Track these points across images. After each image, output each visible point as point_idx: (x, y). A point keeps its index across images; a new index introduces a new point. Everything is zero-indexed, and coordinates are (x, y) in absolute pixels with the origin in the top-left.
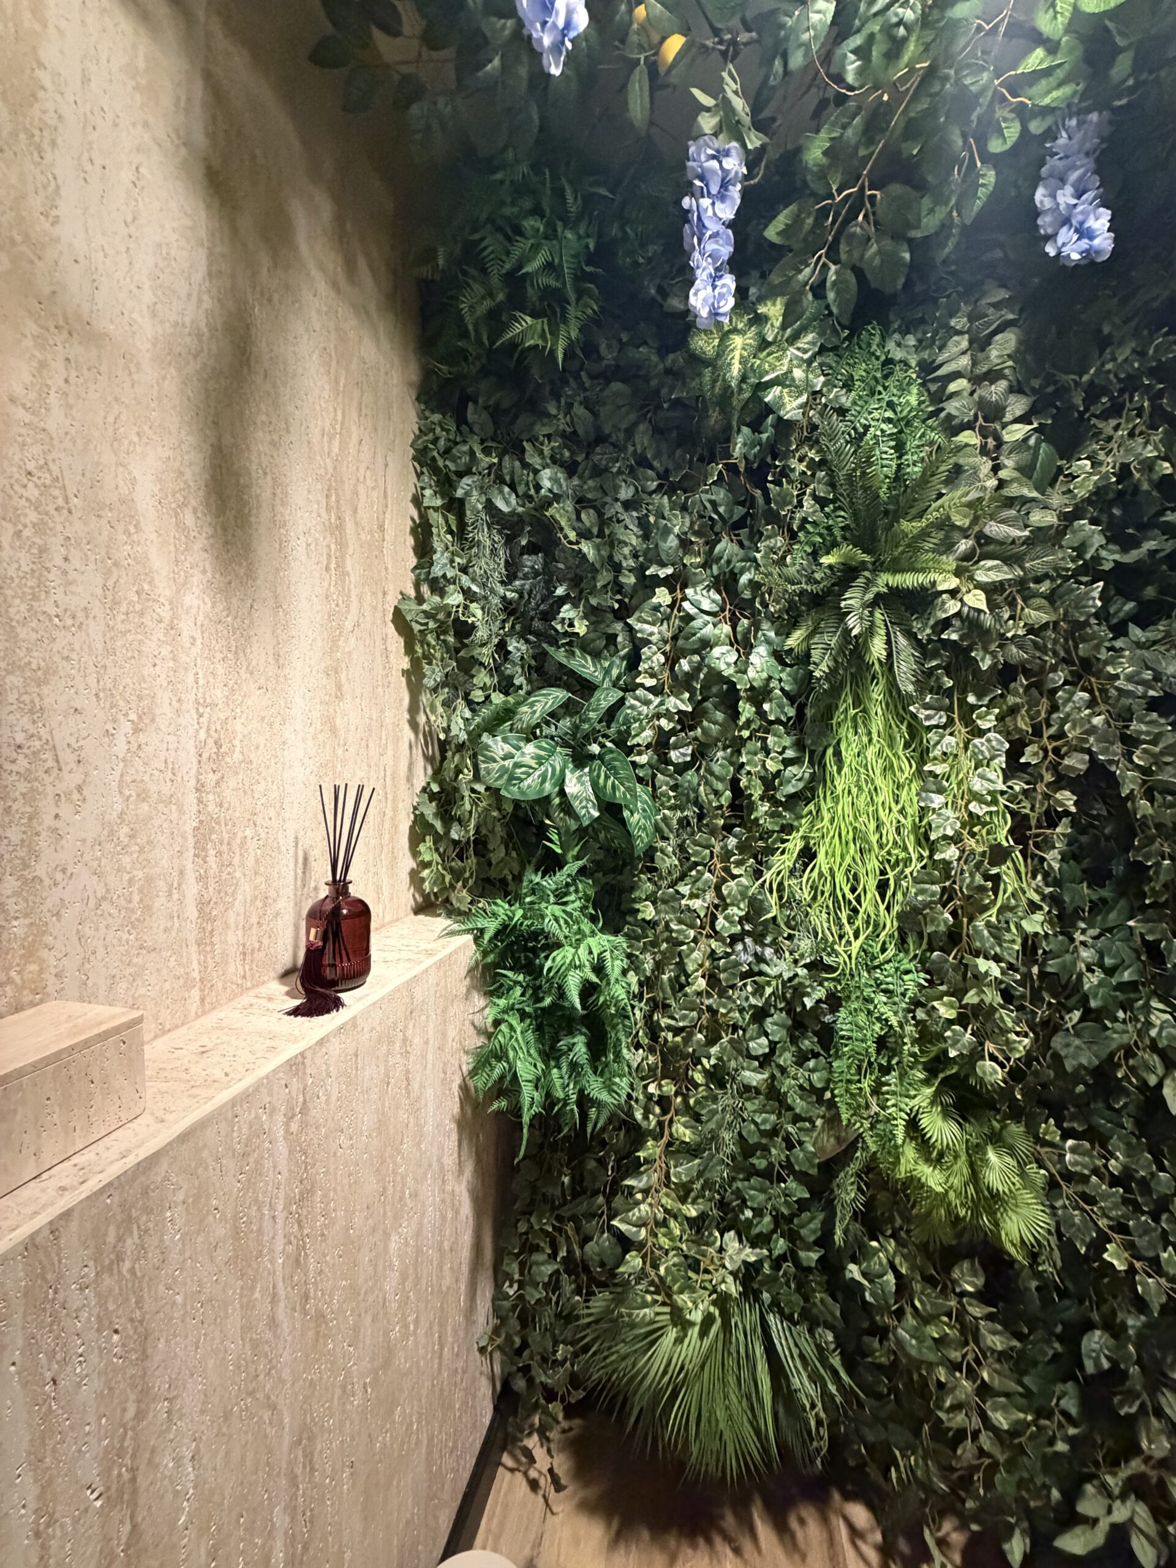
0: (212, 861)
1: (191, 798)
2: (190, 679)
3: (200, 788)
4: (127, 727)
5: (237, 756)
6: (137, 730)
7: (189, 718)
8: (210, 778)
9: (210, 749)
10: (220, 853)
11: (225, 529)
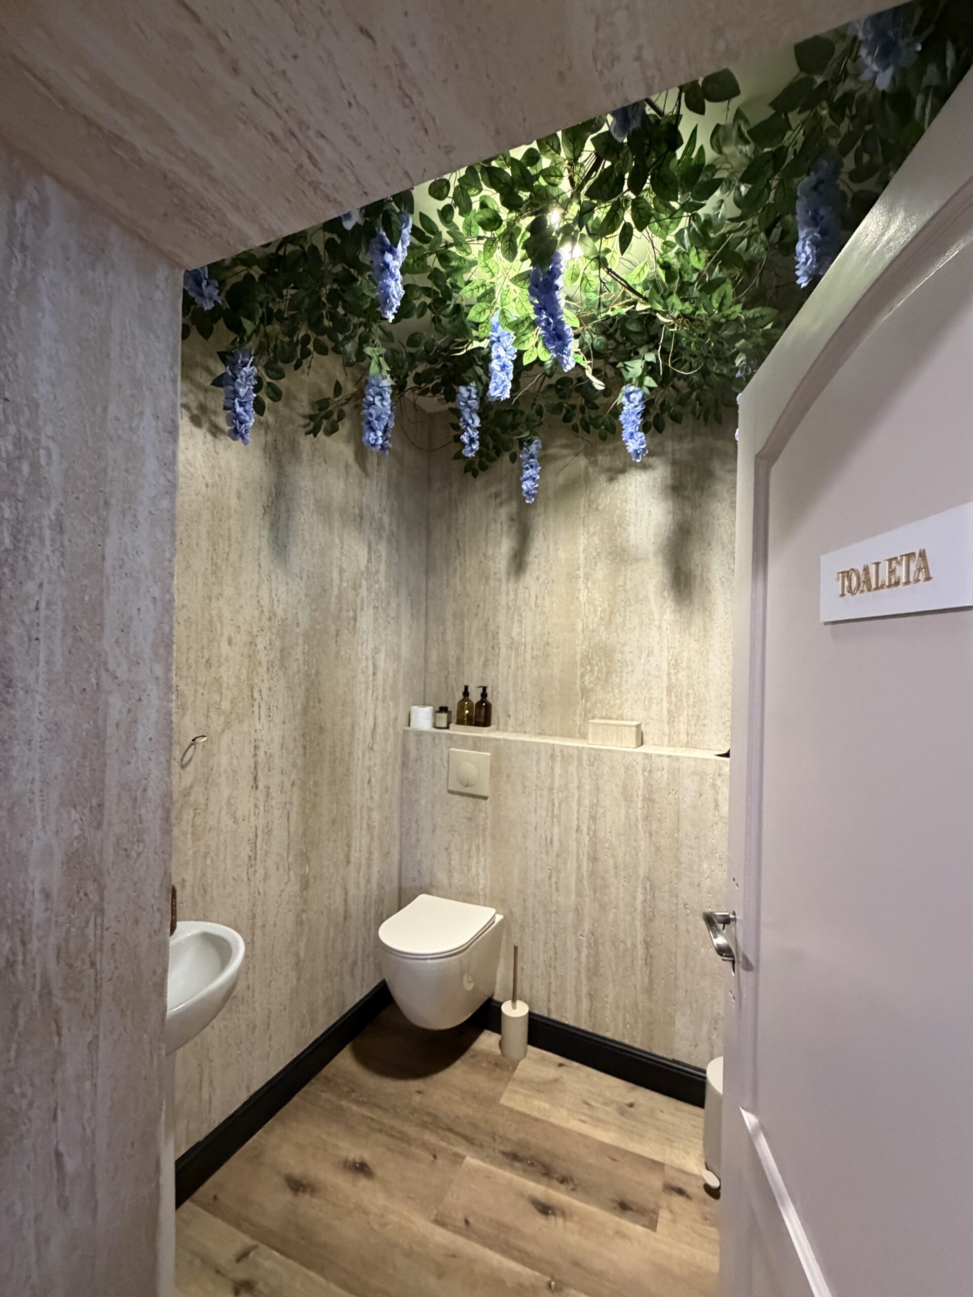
0: (673, 698)
1: (665, 678)
2: (666, 641)
3: (669, 674)
4: (644, 656)
5: (684, 664)
6: (648, 656)
7: (665, 653)
8: (673, 672)
9: (673, 662)
10: (676, 696)
11: (680, 591)
